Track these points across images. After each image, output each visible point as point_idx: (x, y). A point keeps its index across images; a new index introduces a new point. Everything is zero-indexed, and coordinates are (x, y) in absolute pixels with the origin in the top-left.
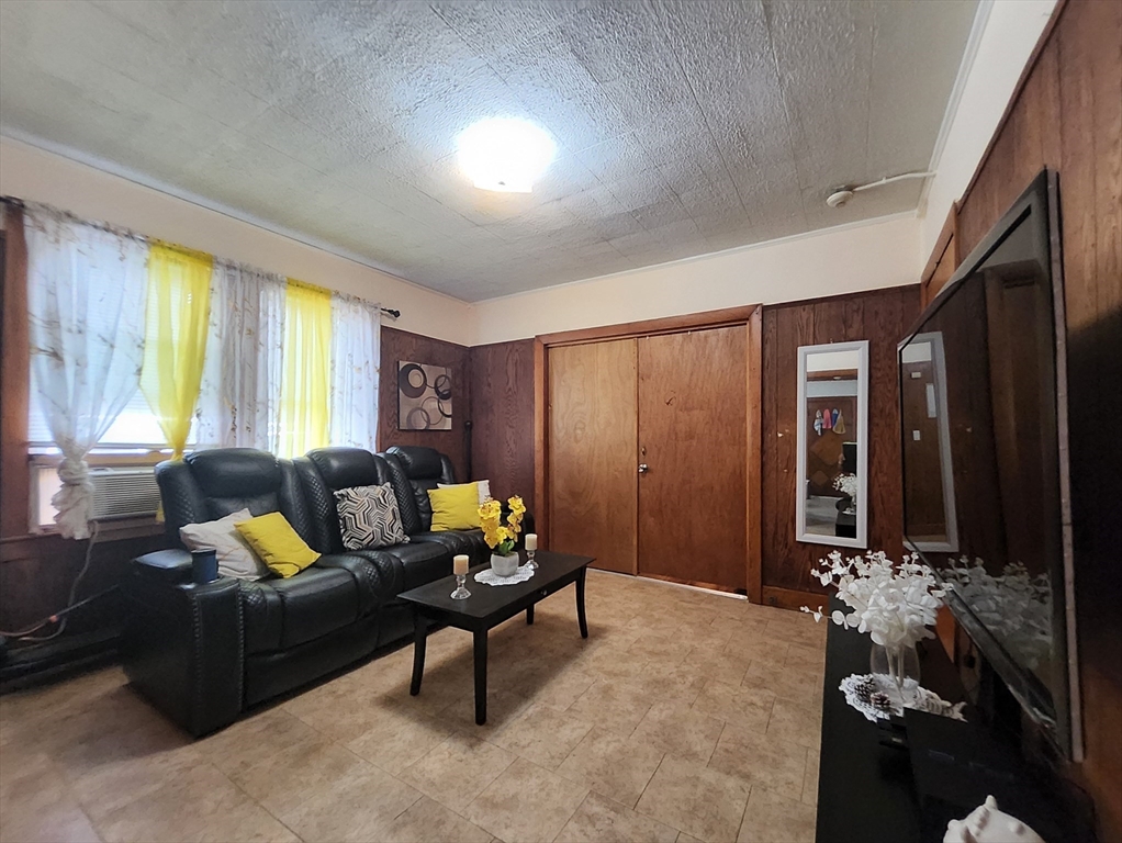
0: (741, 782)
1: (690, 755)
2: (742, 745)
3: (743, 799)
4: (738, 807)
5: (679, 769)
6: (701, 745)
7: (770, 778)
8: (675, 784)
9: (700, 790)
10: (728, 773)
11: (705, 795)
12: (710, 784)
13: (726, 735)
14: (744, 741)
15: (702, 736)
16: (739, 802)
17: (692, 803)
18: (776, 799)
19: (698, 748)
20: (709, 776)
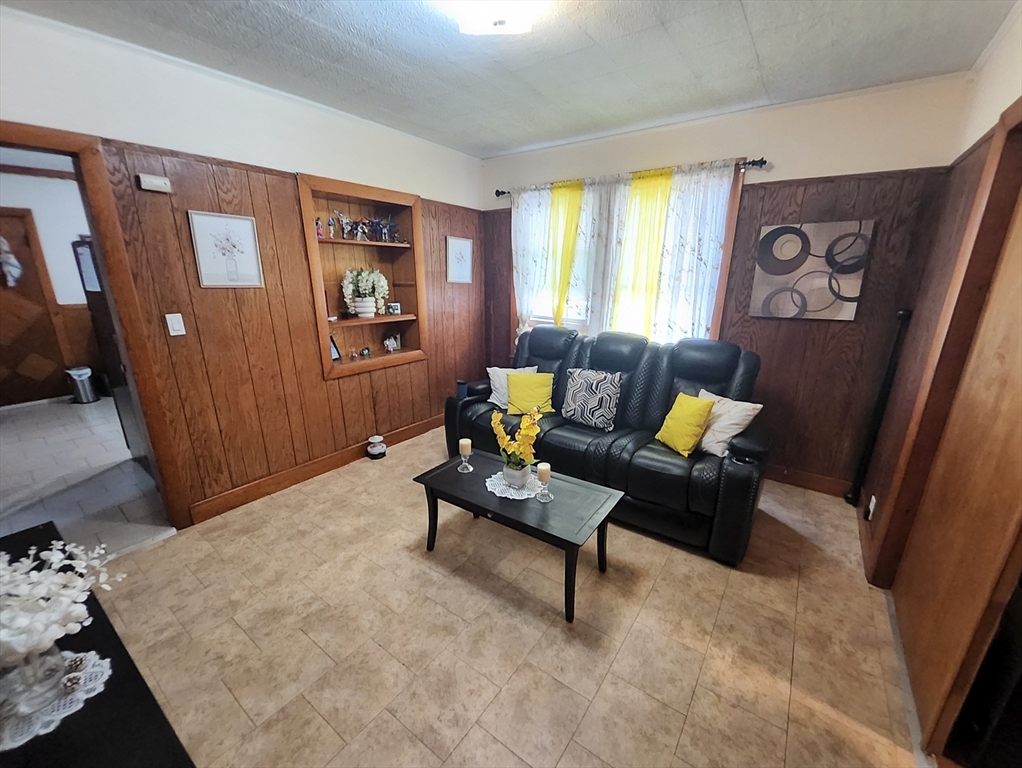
0: (266, 717)
1: (322, 683)
2: (305, 745)
3: (251, 710)
4: (248, 702)
5: (313, 669)
6: (328, 699)
7: (250, 752)
8: (301, 661)
9: (282, 677)
10: (283, 710)
11: (275, 679)
12: (281, 689)
13: (328, 731)
14: (308, 751)
15: (340, 705)
16: (250, 705)
17: (276, 667)
18: (228, 743)
19: (327, 694)
20: (290, 692)
